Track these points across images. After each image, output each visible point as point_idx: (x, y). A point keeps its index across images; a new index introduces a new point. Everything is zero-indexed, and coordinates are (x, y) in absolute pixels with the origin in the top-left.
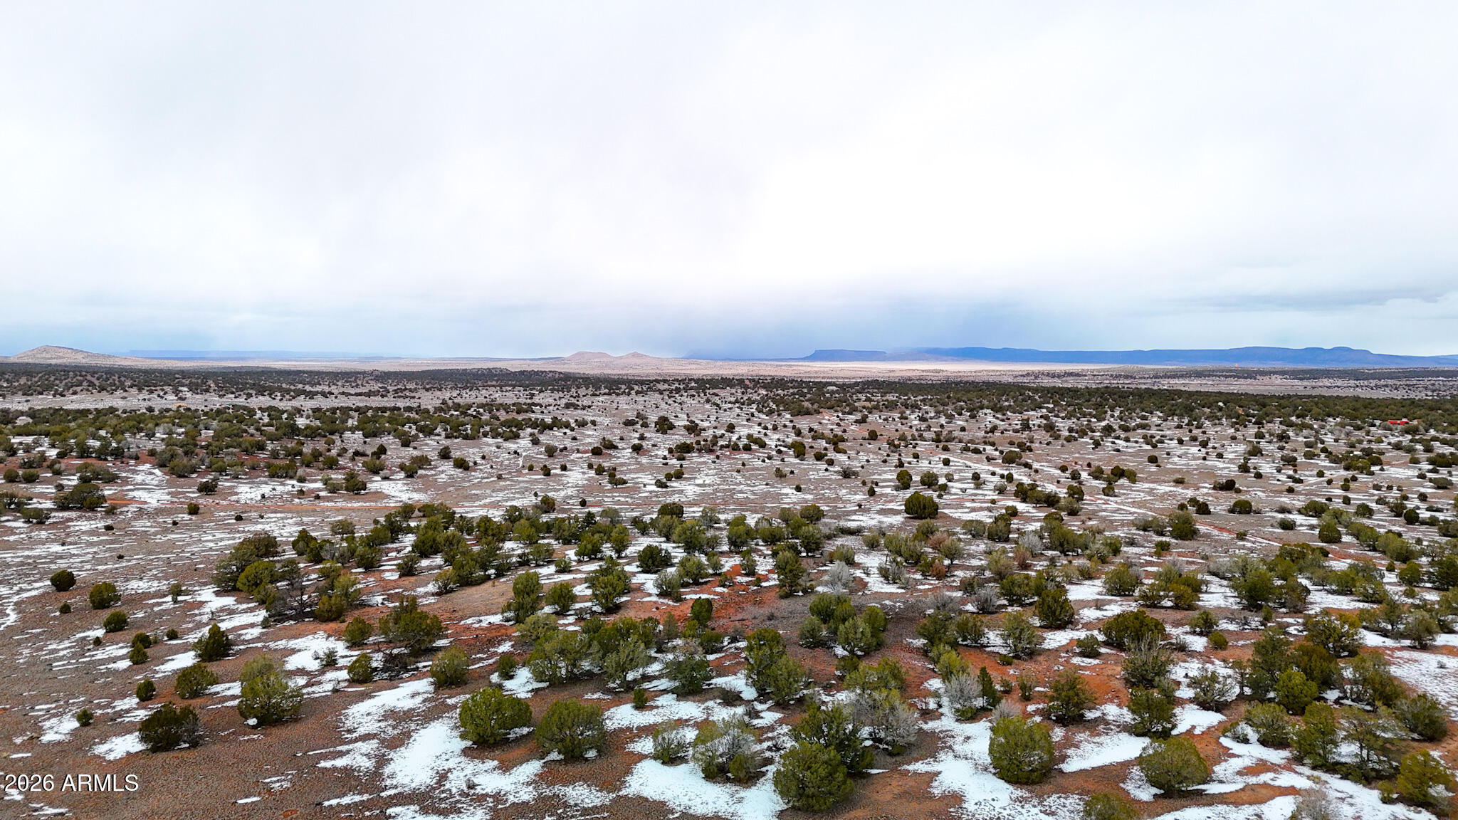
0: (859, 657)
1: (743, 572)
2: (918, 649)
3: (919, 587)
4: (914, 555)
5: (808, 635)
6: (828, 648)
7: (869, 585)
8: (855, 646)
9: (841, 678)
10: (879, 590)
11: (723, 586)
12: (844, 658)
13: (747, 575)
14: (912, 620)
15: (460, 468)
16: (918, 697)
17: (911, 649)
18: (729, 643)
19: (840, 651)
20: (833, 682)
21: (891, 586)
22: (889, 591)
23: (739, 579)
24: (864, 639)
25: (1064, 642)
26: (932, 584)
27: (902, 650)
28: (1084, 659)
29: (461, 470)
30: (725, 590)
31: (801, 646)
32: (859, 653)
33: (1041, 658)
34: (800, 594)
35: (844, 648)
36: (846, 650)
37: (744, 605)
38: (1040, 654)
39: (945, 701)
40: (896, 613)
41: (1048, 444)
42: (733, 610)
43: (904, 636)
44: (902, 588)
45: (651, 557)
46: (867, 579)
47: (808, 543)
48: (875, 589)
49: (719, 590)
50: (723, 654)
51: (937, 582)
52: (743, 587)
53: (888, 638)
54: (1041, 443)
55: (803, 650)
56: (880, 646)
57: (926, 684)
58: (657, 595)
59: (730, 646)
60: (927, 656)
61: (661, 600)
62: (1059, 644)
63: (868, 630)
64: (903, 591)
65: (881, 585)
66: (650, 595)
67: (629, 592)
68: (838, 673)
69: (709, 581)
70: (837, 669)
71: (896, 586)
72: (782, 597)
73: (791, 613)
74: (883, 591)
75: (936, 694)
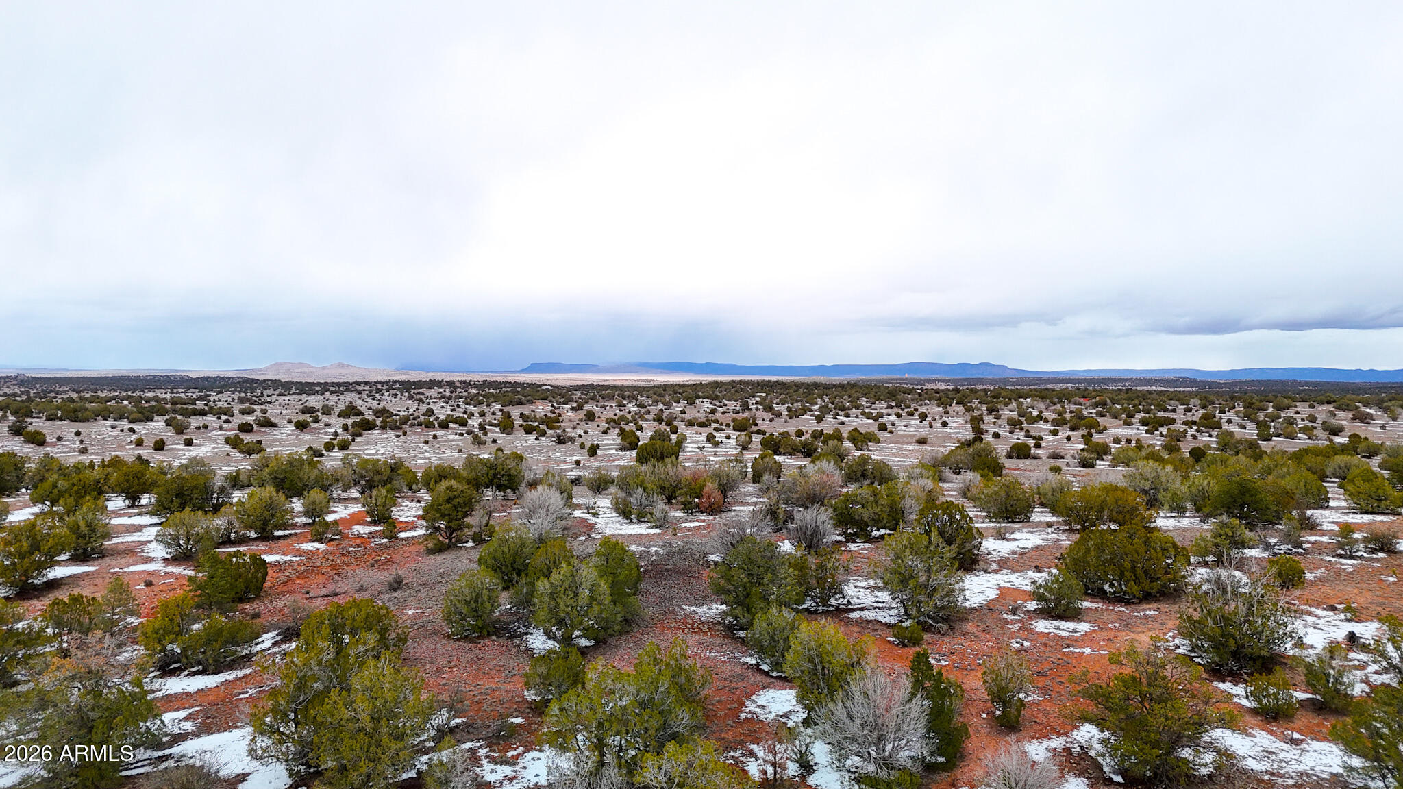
0: (583, 651)
1: (369, 519)
2: (712, 625)
3: (683, 525)
4: (667, 485)
5: (465, 610)
6: (512, 638)
7: (597, 526)
8: (574, 628)
9: (539, 709)
10: (616, 532)
11: (319, 540)
12: (547, 656)
13: (375, 523)
14: (684, 572)
15: (33, 443)
16: (743, 744)
17: (698, 627)
18: (274, 645)
19: (538, 642)
20: (518, 720)
21: (636, 526)
22: (633, 532)
23: (358, 529)
24: (596, 608)
25: (993, 594)
26: (703, 521)
27: (677, 628)
28: (1057, 623)
29: (32, 446)
30: (322, 547)
31: (449, 636)
32: (584, 642)
33: (969, 627)
34: (470, 544)
35: (548, 635)
36: (555, 639)
37: (349, 569)
38: (964, 620)
39: (820, 752)
40: (653, 564)
41: (771, 420)
42: (320, 579)
43: (676, 602)
44: (656, 527)
45: (180, 495)
46: (593, 520)
47: (495, 475)
48: (608, 532)
49: (309, 546)
50: (248, 671)
51: (711, 518)
52: (359, 541)
53: (646, 605)
54: (763, 420)
55: (451, 646)
56: (628, 623)
57: (751, 706)
58: (165, 560)
59: (276, 649)
60: (736, 639)
61: (170, 569)
62: (984, 597)
63: (604, 587)
64: (658, 531)
65: (617, 525)
66: (149, 560)
67: (104, 556)
68: (530, 695)
69: (295, 534)
70: (528, 686)
71: (643, 525)
72: (431, 552)
73: (442, 575)
74: (623, 532)
75: (781, 731)
